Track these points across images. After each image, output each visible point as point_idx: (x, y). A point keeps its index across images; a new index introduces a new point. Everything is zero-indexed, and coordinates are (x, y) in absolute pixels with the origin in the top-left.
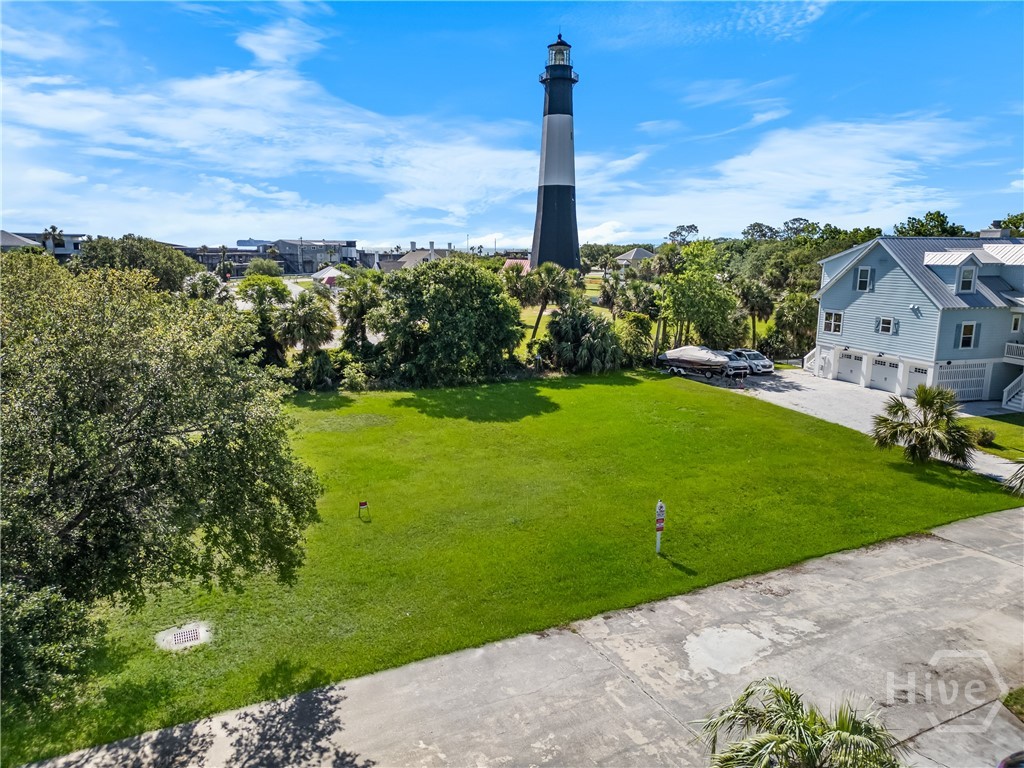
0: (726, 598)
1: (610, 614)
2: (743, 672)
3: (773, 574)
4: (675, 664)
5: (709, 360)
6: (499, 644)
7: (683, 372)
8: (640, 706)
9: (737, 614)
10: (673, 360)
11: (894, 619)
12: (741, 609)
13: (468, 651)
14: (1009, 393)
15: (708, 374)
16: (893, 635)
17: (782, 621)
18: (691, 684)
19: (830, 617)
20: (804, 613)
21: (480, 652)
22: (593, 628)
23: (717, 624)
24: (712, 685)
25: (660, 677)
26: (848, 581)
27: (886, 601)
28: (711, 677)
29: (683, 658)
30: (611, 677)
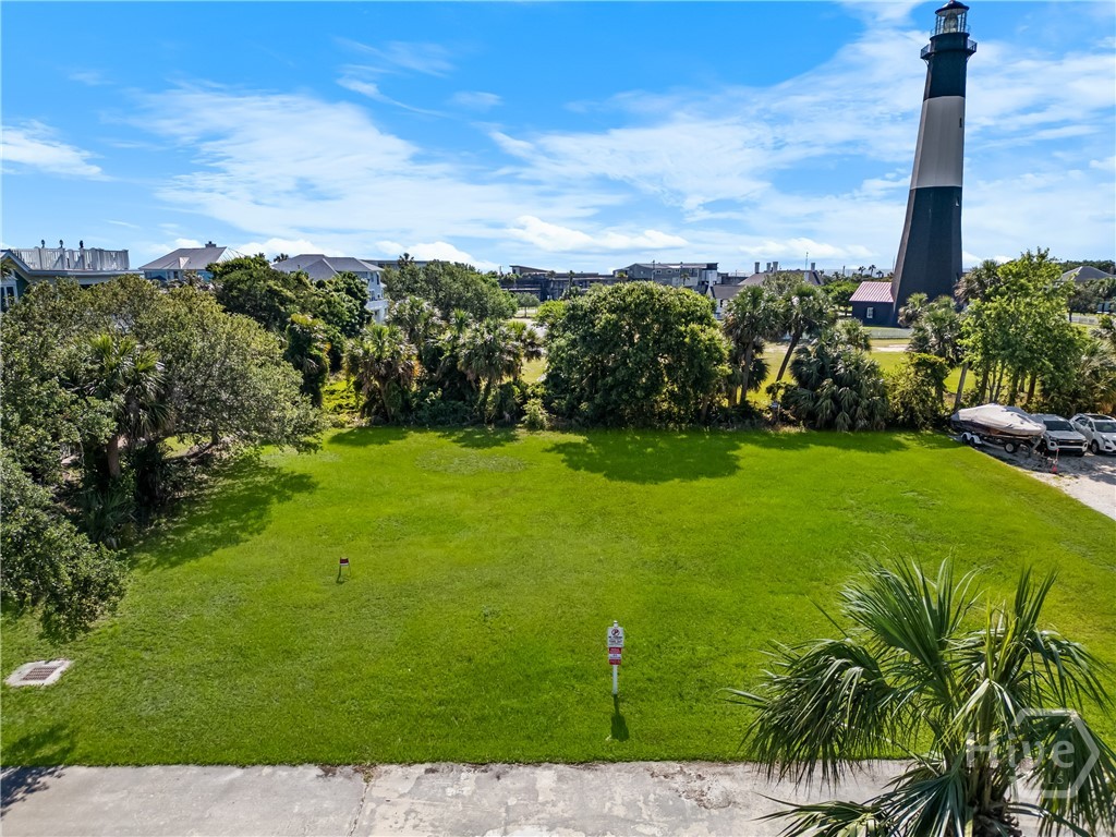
5: (1010, 427)
6: (268, 770)
7: (977, 440)
10: (965, 422)
15: (1009, 447)
22: (395, 781)
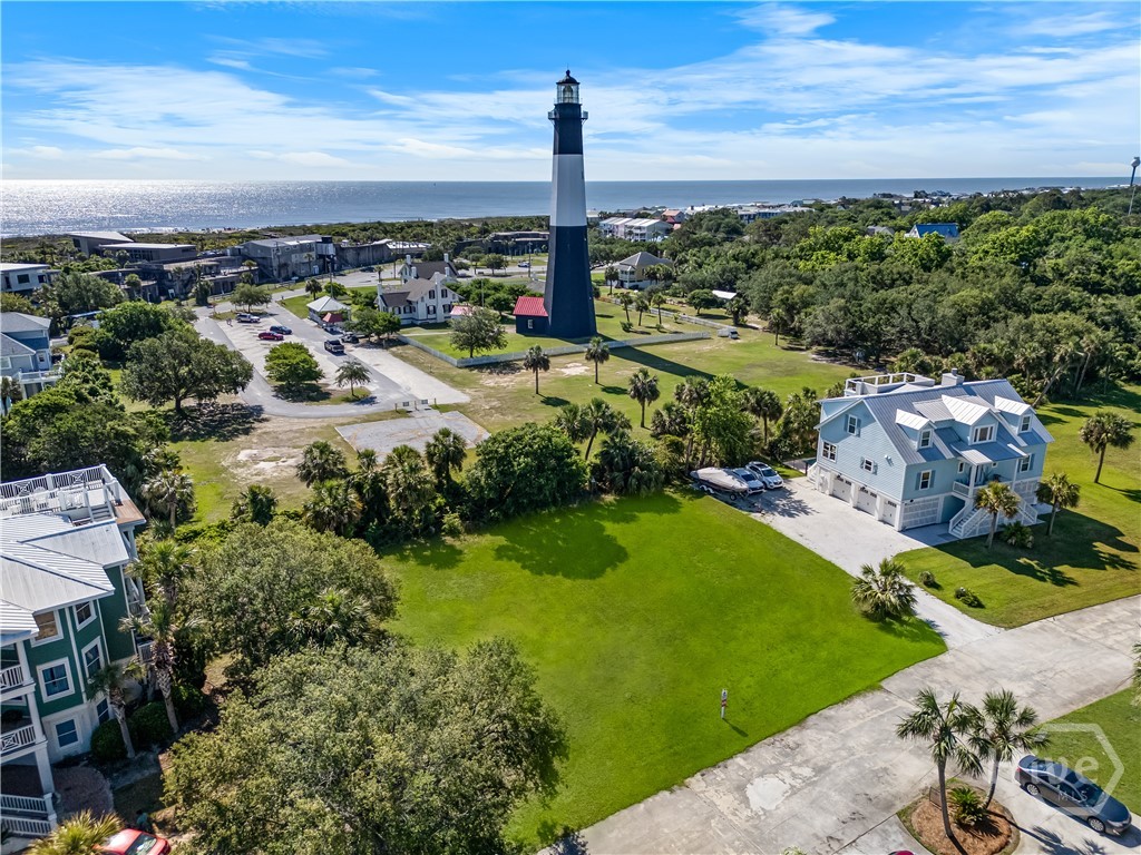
0: (764, 753)
1: (704, 771)
2: (777, 808)
3: (789, 731)
4: (743, 805)
5: (733, 487)
6: (650, 800)
8: (730, 834)
9: (773, 766)
10: (703, 480)
11: (853, 763)
12: (774, 762)
13: (636, 805)
14: (954, 522)
15: (732, 497)
16: (851, 775)
17: (795, 770)
18: (752, 818)
19: (820, 764)
20: (806, 762)
21: (642, 806)
22: (696, 782)
23: (761, 775)
24: (763, 818)
25: (736, 815)
26: (830, 733)
27: (850, 749)
28: (761, 813)
29: (746, 801)
30: (713, 817)
